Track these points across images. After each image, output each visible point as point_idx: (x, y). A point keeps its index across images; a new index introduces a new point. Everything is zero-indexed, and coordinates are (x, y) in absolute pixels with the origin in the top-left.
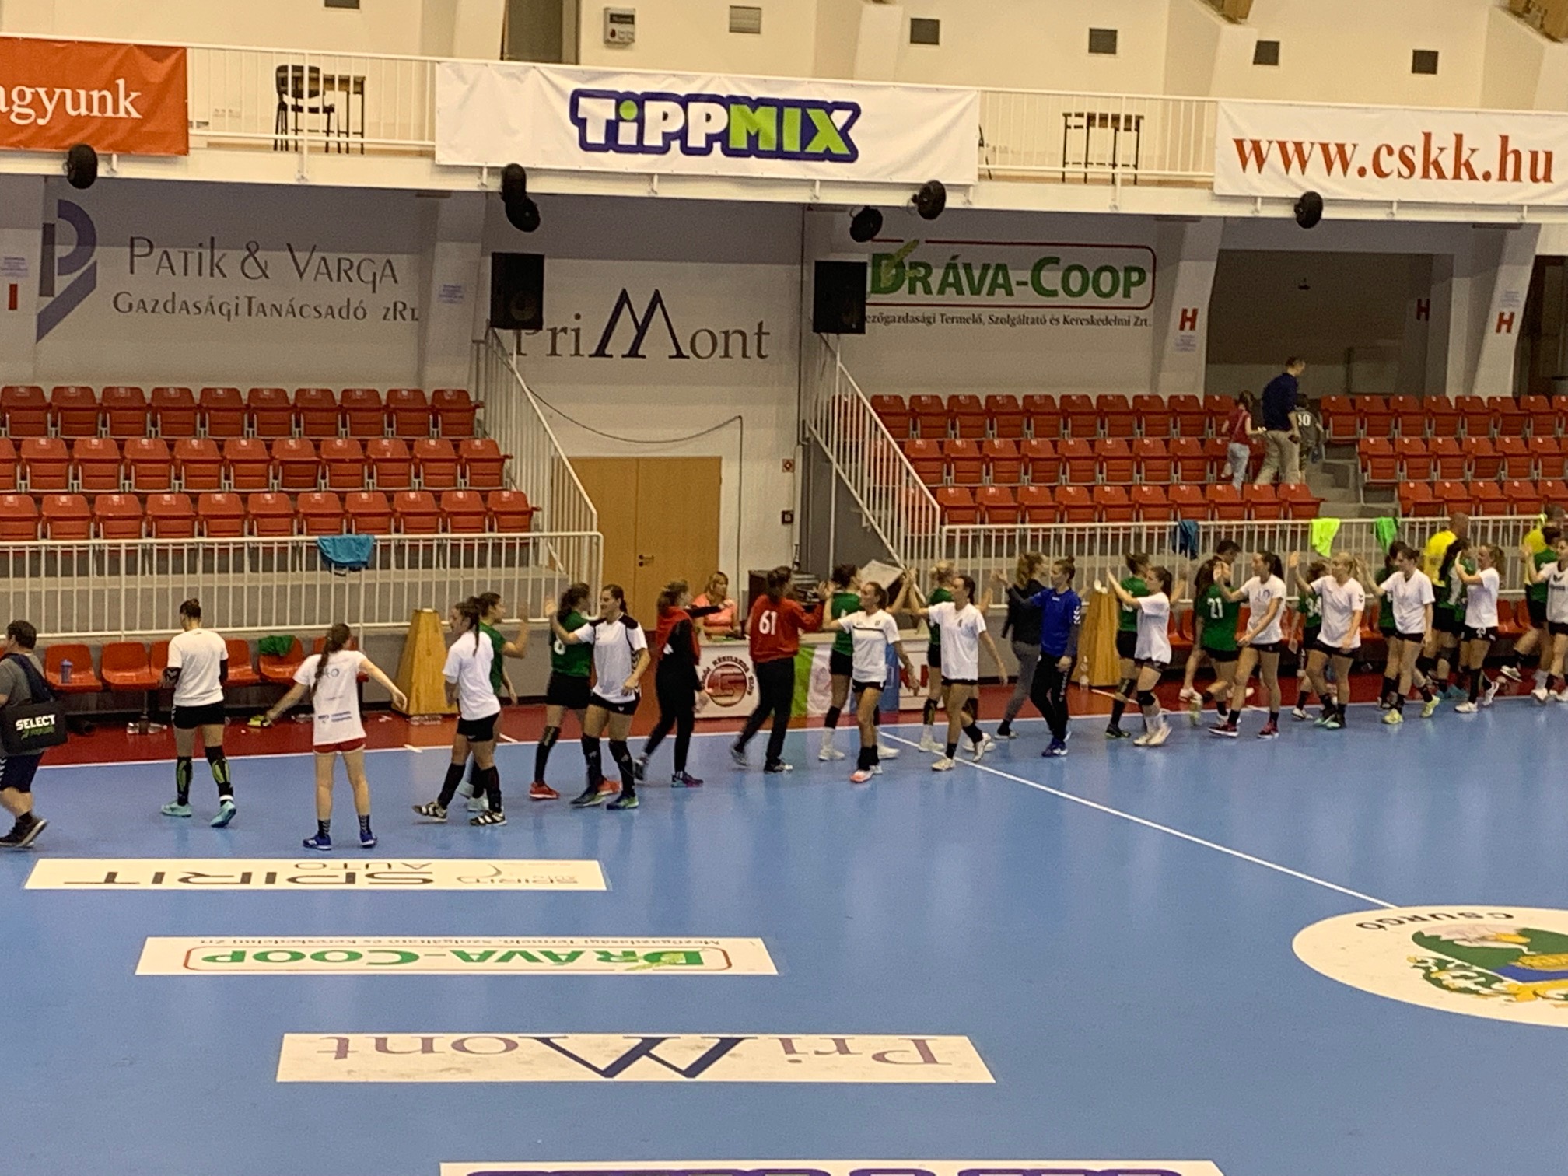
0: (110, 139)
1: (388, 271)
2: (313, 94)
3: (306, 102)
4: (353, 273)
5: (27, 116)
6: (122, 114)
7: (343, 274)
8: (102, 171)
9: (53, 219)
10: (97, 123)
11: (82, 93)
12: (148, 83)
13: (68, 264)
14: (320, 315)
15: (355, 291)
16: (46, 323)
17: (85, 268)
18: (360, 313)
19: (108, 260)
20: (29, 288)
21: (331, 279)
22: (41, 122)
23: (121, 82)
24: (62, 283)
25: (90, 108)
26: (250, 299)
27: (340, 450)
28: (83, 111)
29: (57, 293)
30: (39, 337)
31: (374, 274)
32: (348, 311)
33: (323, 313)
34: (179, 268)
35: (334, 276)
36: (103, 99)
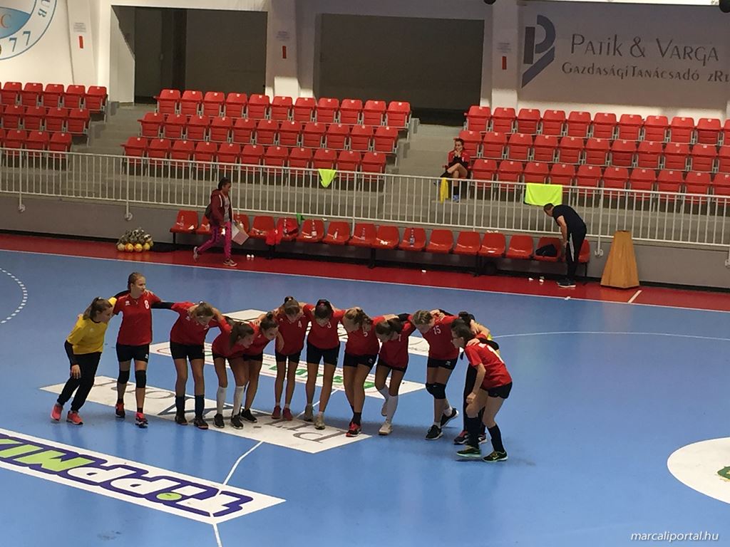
1: (713, 54)
4: (692, 55)
9: (534, 24)
13: (541, 48)
15: (693, 65)
16: (527, 78)
17: (549, 49)
18: (695, 77)
19: (561, 46)
20: (515, 59)
21: (680, 58)
24: (537, 57)
26: (634, 68)
29: (534, 62)
30: (524, 84)
31: (705, 56)
32: (689, 75)
33: (674, 76)
34: (597, 51)
35: (682, 56)
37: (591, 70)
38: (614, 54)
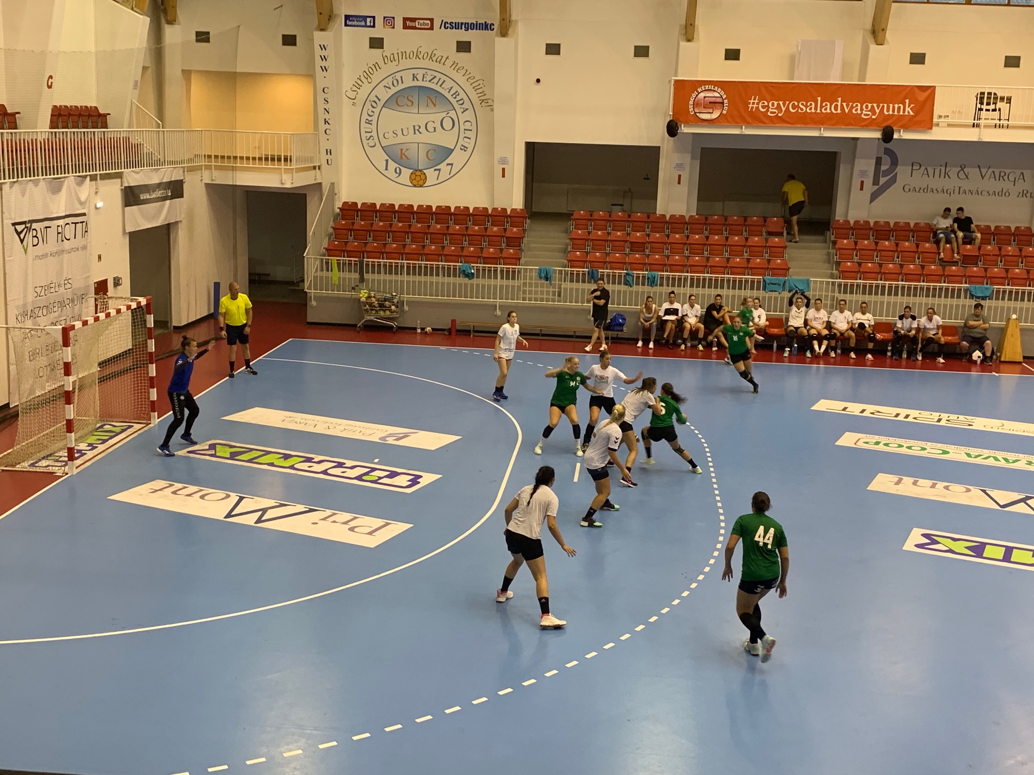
0: (900, 124)
1: (1022, 177)
2: (988, 104)
3: (984, 107)
4: (1006, 178)
5: (869, 115)
6: (906, 113)
7: (1001, 178)
8: (896, 136)
9: (882, 155)
10: (895, 118)
11: (891, 105)
12: (918, 101)
13: (886, 173)
14: (989, 194)
15: (1006, 185)
16: (874, 197)
17: (892, 175)
18: (1007, 194)
19: (902, 171)
20: (869, 182)
21: (996, 180)
22: (873, 117)
23: (907, 101)
24: (883, 180)
25: (893, 111)
26: (960, 188)
27: (989, 251)
28: (891, 113)
29: (880, 184)
30: (870, 203)
31: (1015, 178)
32: (1002, 193)
33: (991, 194)
34: (931, 174)
35: (997, 179)
36: (899, 108)
37: (926, 190)
38: (945, 177)
